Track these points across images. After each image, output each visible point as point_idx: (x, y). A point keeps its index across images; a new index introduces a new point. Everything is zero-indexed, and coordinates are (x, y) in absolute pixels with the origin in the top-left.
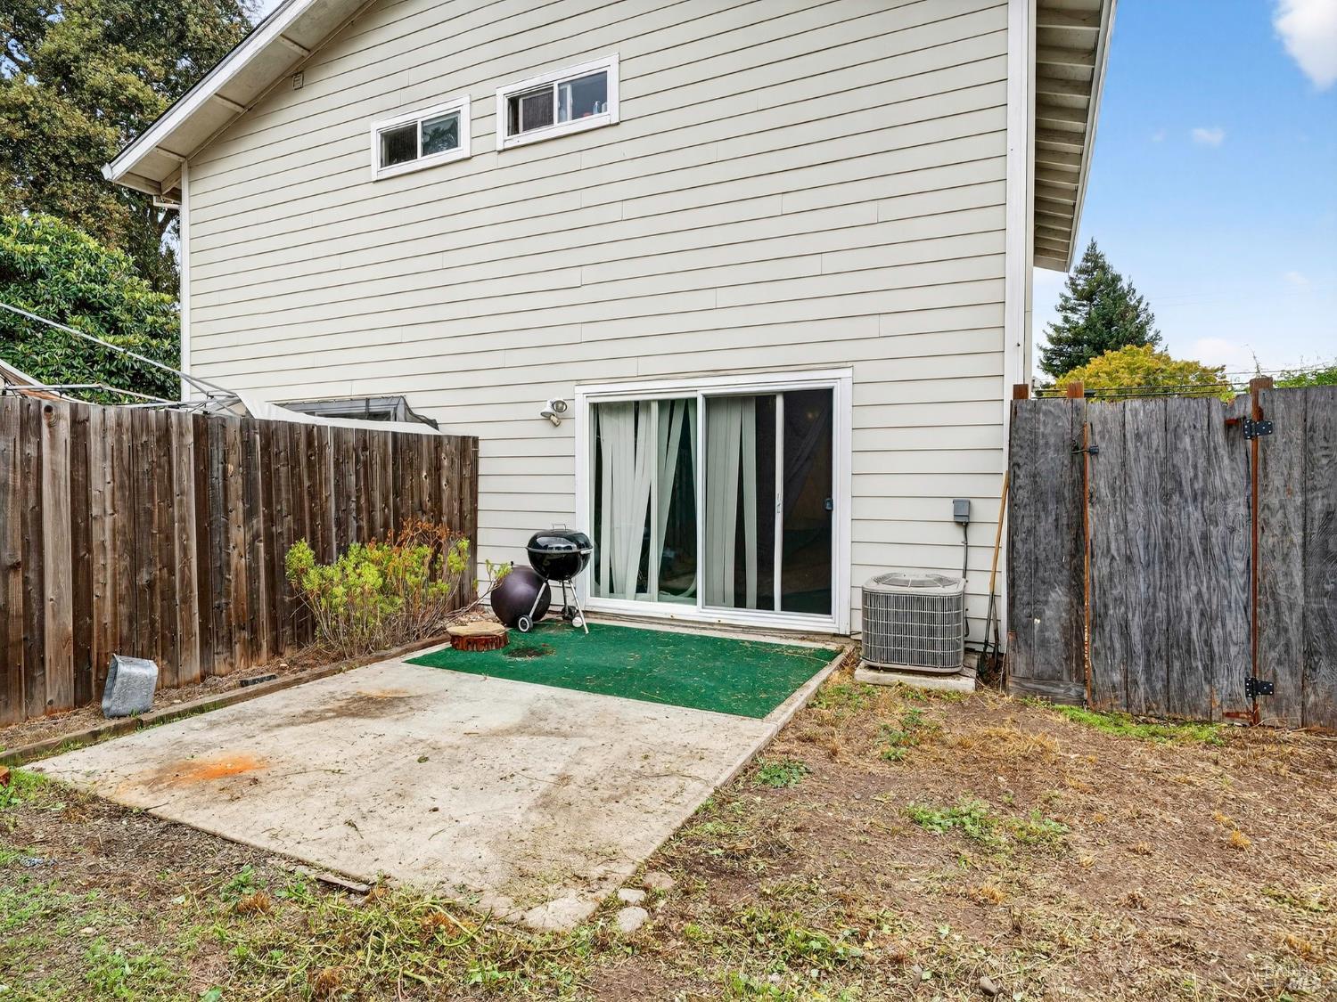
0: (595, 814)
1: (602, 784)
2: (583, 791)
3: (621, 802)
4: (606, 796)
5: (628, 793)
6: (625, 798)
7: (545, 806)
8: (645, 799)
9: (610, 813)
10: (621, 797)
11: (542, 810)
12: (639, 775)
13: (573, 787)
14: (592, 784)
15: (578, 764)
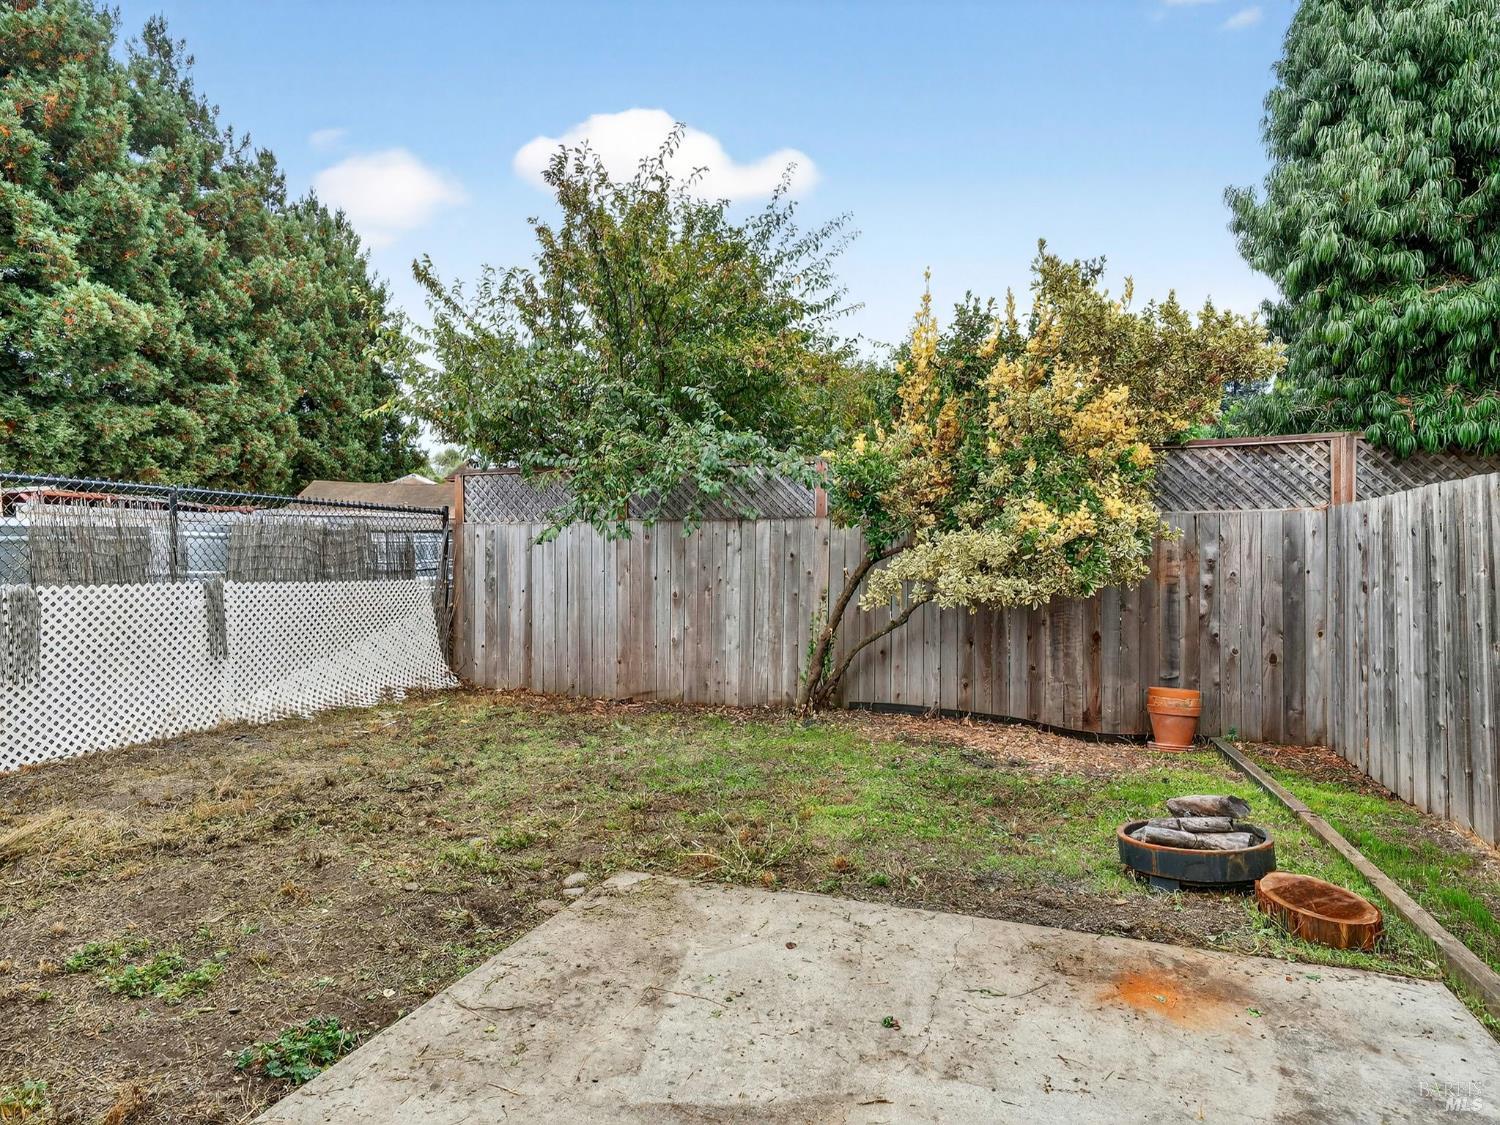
0: (606, 952)
1: (596, 994)
2: (622, 979)
3: (573, 967)
4: (593, 974)
5: (564, 979)
6: (567, 972)
7: (667, 959)
8: (542, 971)
9: (587, 953)
10: (574, 974)
11: (668, 954)
12: (541, 1011)
13: (638, 987)
14: (613, 992)
15: (637, 1030)
